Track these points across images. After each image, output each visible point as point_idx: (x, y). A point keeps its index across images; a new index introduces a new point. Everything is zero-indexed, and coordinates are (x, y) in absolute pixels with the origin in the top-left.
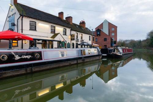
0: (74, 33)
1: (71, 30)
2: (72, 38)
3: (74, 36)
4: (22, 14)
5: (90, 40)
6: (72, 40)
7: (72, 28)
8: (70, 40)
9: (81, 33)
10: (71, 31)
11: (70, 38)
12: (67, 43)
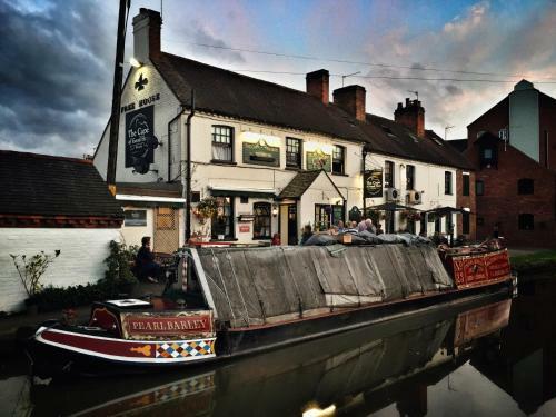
0: (377, 162)
1: (366, 151)
2: (371, 186)
3: (380, 177)
4: (189, 103)
5: (448, 191)
6: (367, 194)
7: (368, 143)
8: (361, 196)
9: (406, 163)
10: (364, 156)
11: (361, 186)
12: (349, 208)
